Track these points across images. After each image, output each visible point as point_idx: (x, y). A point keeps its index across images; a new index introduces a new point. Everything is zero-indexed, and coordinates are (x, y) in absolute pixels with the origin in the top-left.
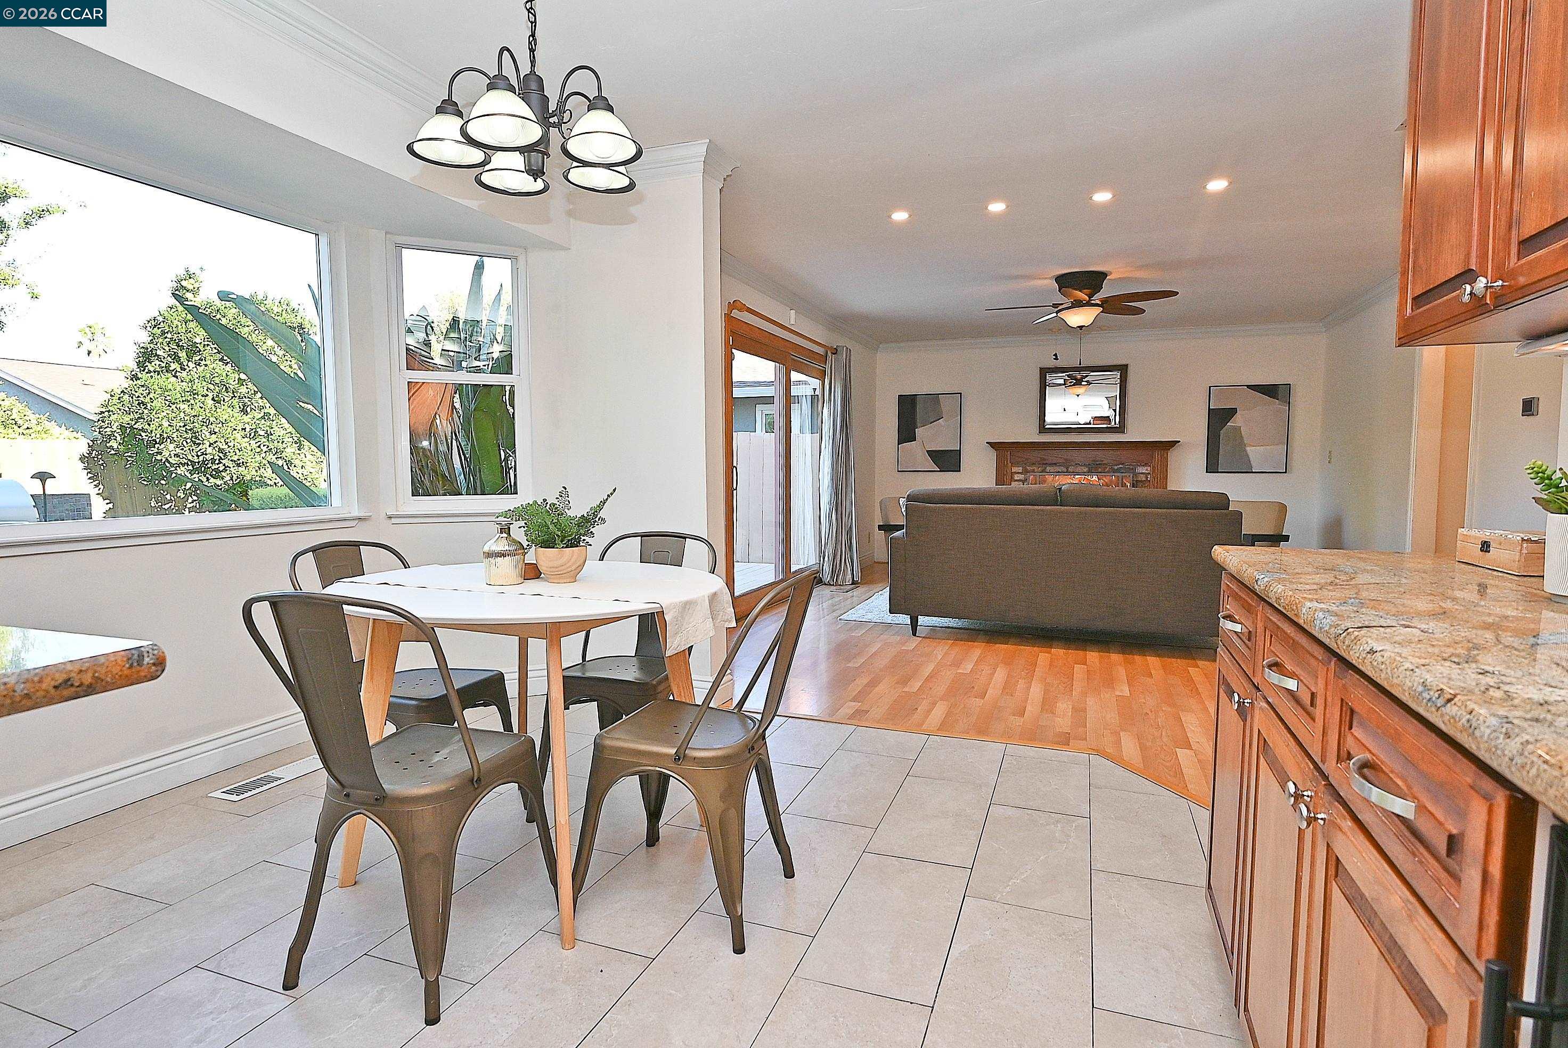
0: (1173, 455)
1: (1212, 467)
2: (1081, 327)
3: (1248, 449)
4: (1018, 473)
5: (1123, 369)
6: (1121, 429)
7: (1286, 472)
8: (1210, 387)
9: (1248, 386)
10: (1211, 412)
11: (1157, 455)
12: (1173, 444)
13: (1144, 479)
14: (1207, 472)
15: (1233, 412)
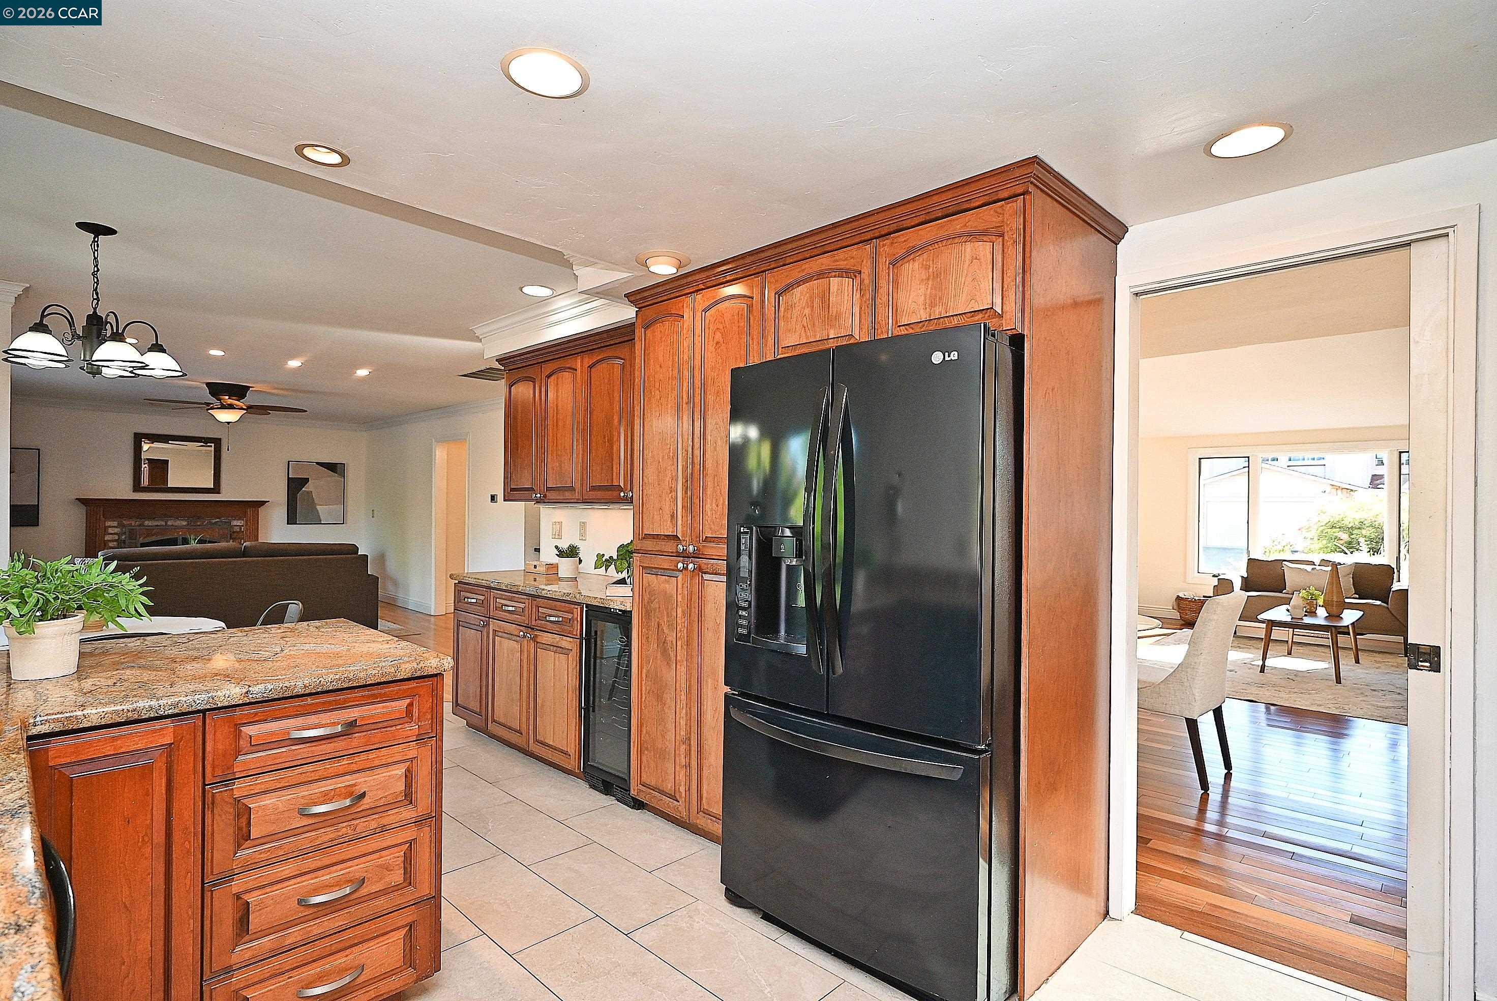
0: (262, 510)
1: (292, 519)
2: (228, 423)
3: (318, 507)
4: (114, 527)
5: (217, 442)
6: (216, 489)
7: (343, 523)
8: (289, 462)
9: (317, 463)
10: (290, 481)
11: (249, 511)
12: (263, 503)
13: (238, 530)
14: (288, 524)
15: (306, 481)
